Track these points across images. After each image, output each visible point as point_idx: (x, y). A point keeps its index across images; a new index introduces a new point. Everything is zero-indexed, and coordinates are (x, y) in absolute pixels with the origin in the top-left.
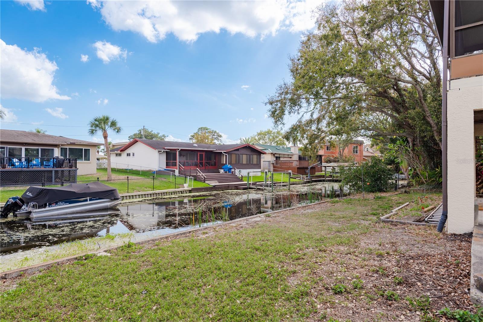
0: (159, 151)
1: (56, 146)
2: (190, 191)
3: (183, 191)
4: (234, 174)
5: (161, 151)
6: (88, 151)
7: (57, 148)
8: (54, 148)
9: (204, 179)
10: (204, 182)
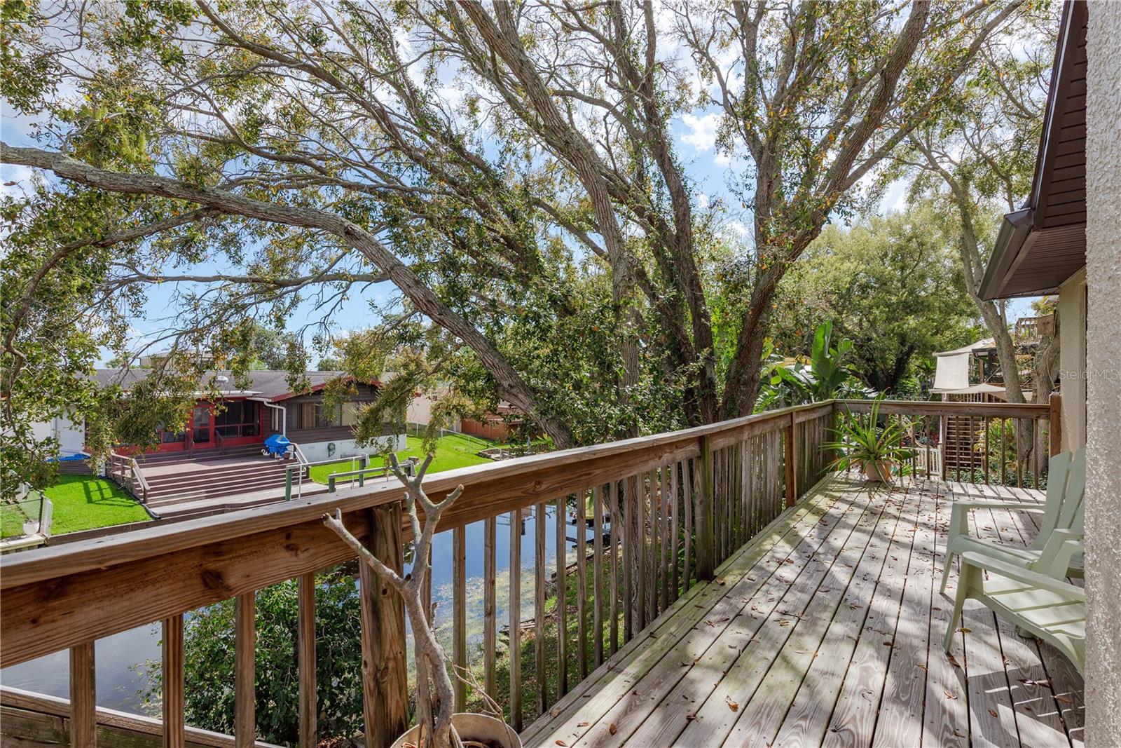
4: (291, 461)
9: (145, 491)
10: (145, 502)
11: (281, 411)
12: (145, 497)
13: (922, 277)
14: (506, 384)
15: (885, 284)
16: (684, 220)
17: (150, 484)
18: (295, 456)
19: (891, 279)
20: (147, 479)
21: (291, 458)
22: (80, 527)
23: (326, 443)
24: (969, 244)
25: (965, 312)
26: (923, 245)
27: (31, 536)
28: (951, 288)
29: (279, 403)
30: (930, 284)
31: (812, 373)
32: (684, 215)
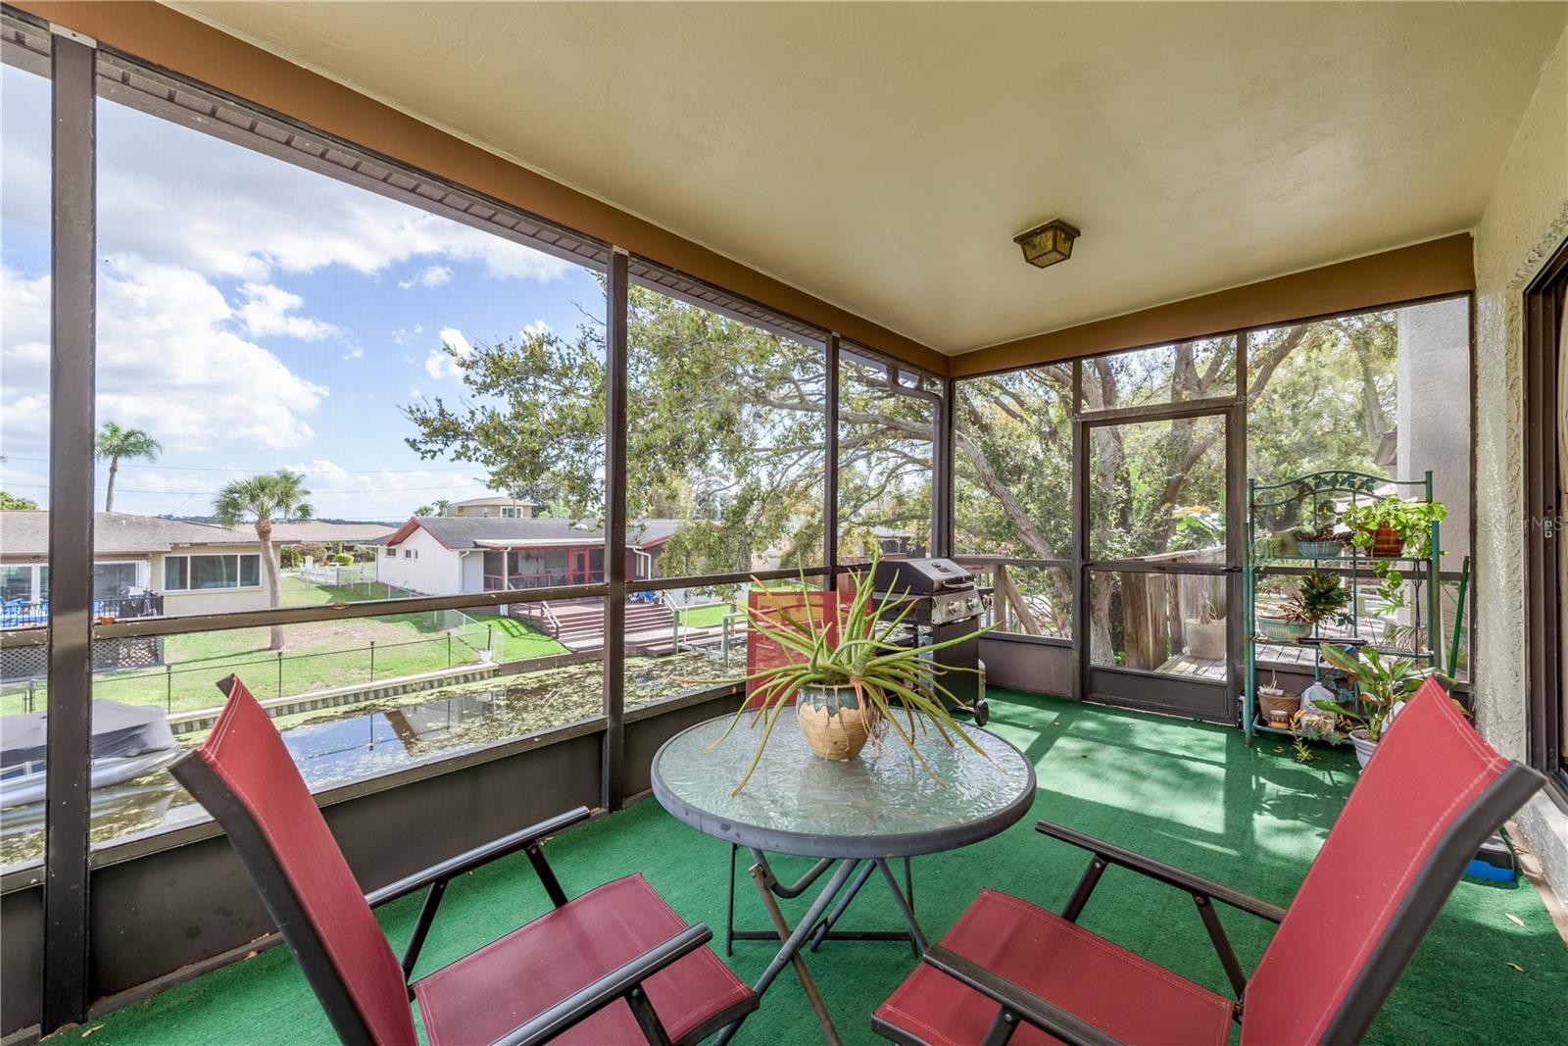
0: (461, 553)
1: (143, 556)
2: (496, 673)
3: (473, 674)
4: (660, 606)
5: (465, 552)
6: (255, 559)
7: (146, 561)
8: (137, 562)
9: (558, 628)
10: (557, 637)
11: (646, 557)
12: (557, 633)
13: (1318, 415)
14: (1024, 528)
15: (1275, 424)
16: (1111, 394)
17: (561, 622)
18: (663, 601)
19: (1281, 418)
20: (558, 617)
21: (660, 603)
22: (519, 656)
23: (684, 590)
24: (1371, 398)
25: (1369, 453)
26: (1318, 380)
27: (485, 662)
28: (1353, 424)
29: (645, 550)
30: (1326, 422)
31: (1220, 521)
32: (1111, 390)
